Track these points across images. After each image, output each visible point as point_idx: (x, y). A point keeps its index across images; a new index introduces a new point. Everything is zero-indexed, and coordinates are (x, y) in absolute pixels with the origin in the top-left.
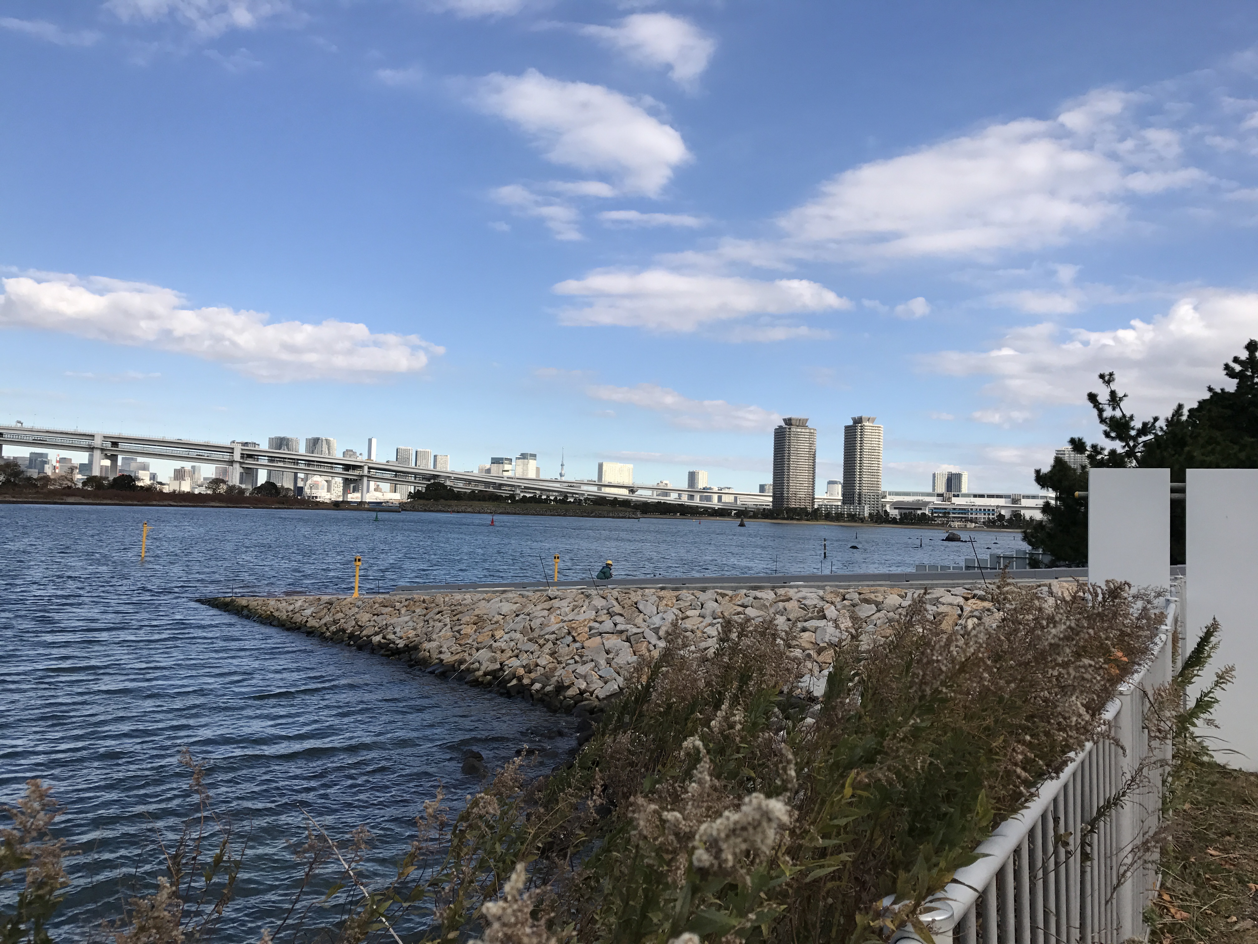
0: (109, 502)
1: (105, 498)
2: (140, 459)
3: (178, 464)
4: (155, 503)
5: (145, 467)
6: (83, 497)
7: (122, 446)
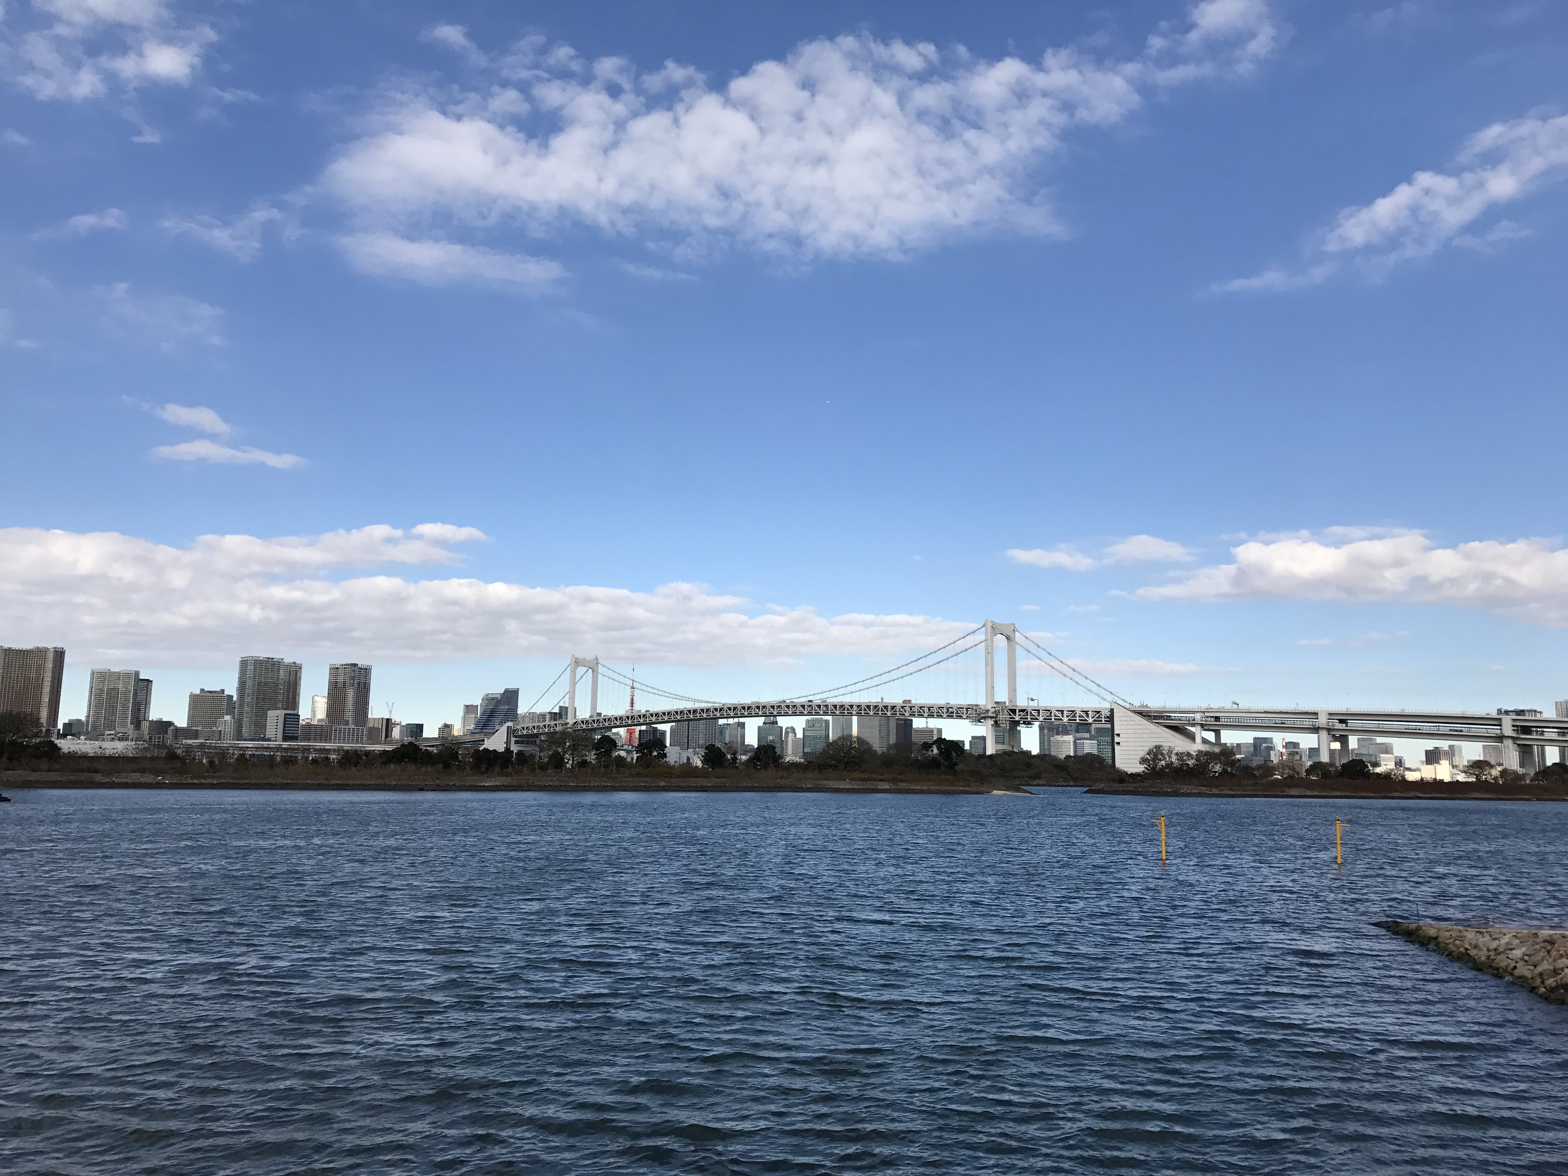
0: (1338, 794)
1: (1333, 790)
2: (1380, 740)
3: (1431, 744)
4: (1396, 794)
5: (1387, 750)
6: (1308, 788)
7: (1353, 724)
